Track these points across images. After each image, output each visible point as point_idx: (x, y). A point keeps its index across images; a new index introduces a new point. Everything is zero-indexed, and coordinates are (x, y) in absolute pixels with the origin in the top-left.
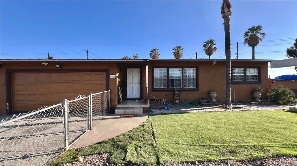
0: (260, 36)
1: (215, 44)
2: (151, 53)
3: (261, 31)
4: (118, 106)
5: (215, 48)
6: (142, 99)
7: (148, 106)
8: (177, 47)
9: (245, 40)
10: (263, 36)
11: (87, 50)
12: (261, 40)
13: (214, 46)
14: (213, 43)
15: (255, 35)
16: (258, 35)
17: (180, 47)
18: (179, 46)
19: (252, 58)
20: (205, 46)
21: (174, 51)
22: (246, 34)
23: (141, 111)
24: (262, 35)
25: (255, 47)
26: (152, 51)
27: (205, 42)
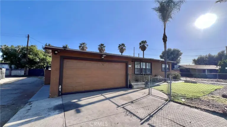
1: (125, 47)
2: (80, 45)
8: (101, 44)
9: (140, 47)
11: (28, 35)
12: (146, 48)
13: (125, 48)
14: (124, 46)
18: (103, 44)
19: (143, 57)
20: (119, 47)
22: (140, 44)
26: (81, 44)
27: (119, 45)
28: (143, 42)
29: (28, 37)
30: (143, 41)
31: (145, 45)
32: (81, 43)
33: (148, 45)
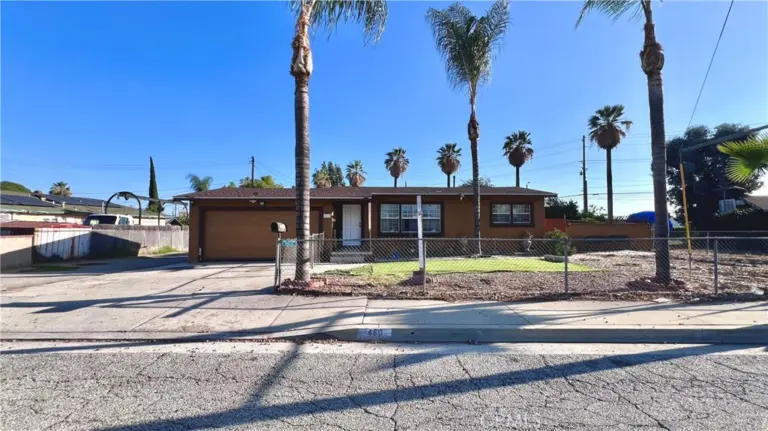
0: (623, 128)
1: (529, 143)
3: (621, 117)
4: (334, 253)
5: (530, 151)
6: (364, 246)
7: (371, 253)
8: (447, 146)
10: (628, 128)
11: (253, 158)
12: (623, 134)
13: (527, 146)
14: (524, 139)
15: (610, 125)
16: (618, 125)
17: (454, 146)
18: (452, 143)
20: (507, 145)
21: (439, 155)
22: (594, 121)
23: (363, 259)
24: (625, 126)
25: (613, 151)
27: (508, 138)
28: (607, 112)
29: (253, 161)
30: (607, 109)
31: (617, 124)
32: (391, 151)
33: (627, 123)
